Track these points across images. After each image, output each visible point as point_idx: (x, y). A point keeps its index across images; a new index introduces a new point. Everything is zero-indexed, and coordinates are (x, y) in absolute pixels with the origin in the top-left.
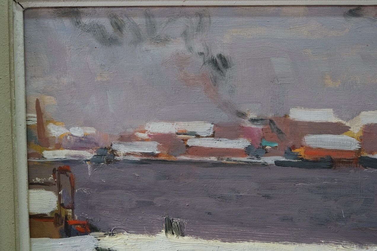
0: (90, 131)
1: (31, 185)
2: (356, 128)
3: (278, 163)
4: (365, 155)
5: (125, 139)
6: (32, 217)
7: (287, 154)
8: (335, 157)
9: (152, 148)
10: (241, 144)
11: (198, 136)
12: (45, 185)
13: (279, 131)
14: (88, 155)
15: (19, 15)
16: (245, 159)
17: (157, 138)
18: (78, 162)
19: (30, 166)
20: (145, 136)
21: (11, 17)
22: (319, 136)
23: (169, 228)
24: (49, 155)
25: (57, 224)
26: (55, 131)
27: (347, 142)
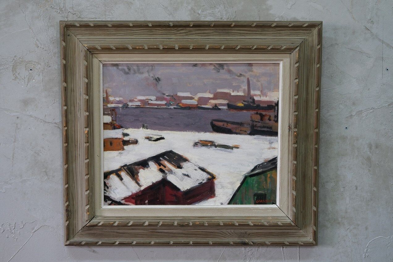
0: (121, 99)
1: (104, 114)
2: (196, 98)
3: (174, 108)
4: (199, 106)
5: (131, 101)
6: (104, 124)
7: (177, 105)
8: (191, 106)
9: (139, 103)
10: (164, 102)
11: (152, 100)
12: (108, 114)
13: (174, 99)
14: (120, 105)
15: (101, 66)
16: (165, 107)
17: (140, 101)
18: (117, 108)
19: (104, 109)
20: (137, 100)
21: (99, 66)
22: (186, 100)
23: (143, 127)
24: (109, 106)
25: (111, 126)
26: (111, 99)
27: (194, 102)
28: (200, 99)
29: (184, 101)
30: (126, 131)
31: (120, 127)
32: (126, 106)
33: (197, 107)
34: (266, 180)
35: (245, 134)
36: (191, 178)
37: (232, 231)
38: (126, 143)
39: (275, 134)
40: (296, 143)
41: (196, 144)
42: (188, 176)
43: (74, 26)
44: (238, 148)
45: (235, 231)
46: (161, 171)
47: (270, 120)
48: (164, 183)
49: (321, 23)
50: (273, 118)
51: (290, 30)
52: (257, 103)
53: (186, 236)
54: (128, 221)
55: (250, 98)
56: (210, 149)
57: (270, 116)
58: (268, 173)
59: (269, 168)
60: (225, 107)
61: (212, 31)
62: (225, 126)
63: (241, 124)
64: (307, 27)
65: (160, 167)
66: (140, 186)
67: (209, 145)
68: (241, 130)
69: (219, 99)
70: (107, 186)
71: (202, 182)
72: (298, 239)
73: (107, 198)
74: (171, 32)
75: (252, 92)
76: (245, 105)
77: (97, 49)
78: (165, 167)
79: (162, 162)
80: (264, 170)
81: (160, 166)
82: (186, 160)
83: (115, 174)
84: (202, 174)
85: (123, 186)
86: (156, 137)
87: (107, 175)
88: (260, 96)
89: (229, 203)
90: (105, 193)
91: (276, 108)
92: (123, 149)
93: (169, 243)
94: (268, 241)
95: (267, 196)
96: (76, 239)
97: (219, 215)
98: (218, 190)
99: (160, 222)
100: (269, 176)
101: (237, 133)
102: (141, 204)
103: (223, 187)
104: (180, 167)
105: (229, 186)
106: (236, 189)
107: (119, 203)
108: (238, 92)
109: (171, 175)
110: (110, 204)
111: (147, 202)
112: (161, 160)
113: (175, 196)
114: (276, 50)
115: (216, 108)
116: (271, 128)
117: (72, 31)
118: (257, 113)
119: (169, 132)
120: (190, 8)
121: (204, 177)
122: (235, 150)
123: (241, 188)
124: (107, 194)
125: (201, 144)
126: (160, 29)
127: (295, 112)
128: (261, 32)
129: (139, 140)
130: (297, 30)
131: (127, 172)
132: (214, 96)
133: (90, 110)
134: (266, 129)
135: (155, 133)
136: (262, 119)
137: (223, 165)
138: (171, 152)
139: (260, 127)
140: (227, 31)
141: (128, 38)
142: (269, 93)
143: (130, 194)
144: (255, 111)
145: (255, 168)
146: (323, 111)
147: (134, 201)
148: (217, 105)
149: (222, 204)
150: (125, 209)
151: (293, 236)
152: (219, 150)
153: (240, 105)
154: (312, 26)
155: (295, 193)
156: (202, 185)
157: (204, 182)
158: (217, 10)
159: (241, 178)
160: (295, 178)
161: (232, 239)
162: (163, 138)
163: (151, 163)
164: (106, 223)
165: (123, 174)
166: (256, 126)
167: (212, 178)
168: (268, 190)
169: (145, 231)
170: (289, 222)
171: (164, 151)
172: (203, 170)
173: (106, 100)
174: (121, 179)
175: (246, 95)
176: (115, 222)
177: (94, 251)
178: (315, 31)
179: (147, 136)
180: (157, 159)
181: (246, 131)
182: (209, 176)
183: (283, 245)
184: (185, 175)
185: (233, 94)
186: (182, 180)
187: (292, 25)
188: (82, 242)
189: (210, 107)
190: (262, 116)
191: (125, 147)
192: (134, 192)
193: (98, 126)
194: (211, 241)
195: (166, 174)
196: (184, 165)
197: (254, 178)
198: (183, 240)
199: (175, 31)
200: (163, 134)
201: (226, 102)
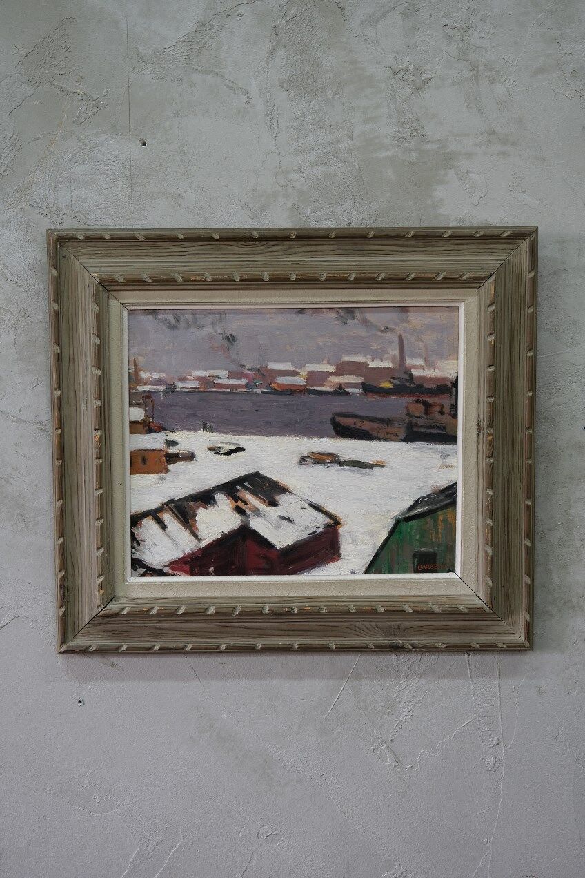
0: (163, 375)
1: (131, 405)
2: (304, 373)
3: (263, 392)
4: (309, 387)
5: (182, 379)
6: (130, 422)
7: (267, 388)
8: (293, 389)
9: (195, 384)
10: (243, 382)
11: (220, 378)
12: (138, 405)
13: (263, 375)
14: (161, 388)
15: (125, 313)
16: (245, 390)
17: (198, 379)
18: (156, 392)
19: (130, 394)
20: (192, 378)
21: (121, 314)
22: (284, 378)
23: (205, 428)
24: (141, 388)
25: (144, 426)
26: (144, 375)
27: (300, 381)
28: (311, 375)
29: (281, 380)
30: (172, 436)
31: (161, 429)
32: (171, 389)
33: (306, 391)
34: (436, 527)
35: (396, 441)
36: (294, 523)
37: (374, 623)
38: (173, 458)
39: (453, 439)
40: (491, 455)
41: (303, 460)
42: (289, 519)
43: (74, 239)
44: (383, 466)
45: (378, 623)
46: (239, 510)
47: (441, 412)
48: (245, 534)
49: (536, 230)
50: (447, 410)
51: (478, 243)
52: (417, 382)
53: (286, 633)
54: (176, 606)
55: (405, 373)
56: (331, 468)
57: (442, 406)
58: (439, 513)
59: (442, 504)
60: (358, 390)
61: (330, 248)
62: (358, 426)
63: (388, 422)
64: (509, 237)
65: (237, 504)
66: (200, 540)
67: (329, 461)
68: (388, 433)
69: (347, 375)
70: (136, 540)
71: (315, 532)
72: (496, 638)
73: (137, 564)
74: (254, 249)
75: (408, 362)
76: (395, 385)
77: (117, 282)
78: (246, 503)
79: (239, 494)
80: (432, 507)
81: (236, 501)
82: (284, 490)
83: (151, 517)
84: (316, 517)
85: (166, 540)
86: (228, 448)
87: (136, 520)
88: (423, 369)
89: (367, 572)
90: (132, 553)
91: (454, 390)
92: (167, 471)
93: (254, 648)
94: (440, 641)
95: (438, 557)
96: (80, 641)
97: (348, 592)
98: (346, 546)
99: (237, 606)
100: (441, 518)
101: (380, 439)
102: (201, 574)
103: (354, 541)
104: (273, 503)
105: (367, 539)
106: (379, 543)
107: (160, 573)
108: (382, 361)
109: (258, 519)
110: (143, 575)
111: (212, 569)
112: (237, 491)
113: (266, 557)
114: (452, 282)
115: (340, 391)
116: (444, 428)
117: (69, 249)
118: (418, 401)
119: (252, 437)
120: (289, 204)
121: (317, 522)
122: (377, 470)
123: (389, 542)
124: (137, 556)
125: (314, 460)
126: (234, 243)
127: (488, 397)
128: (424, 249)
129: (197, 453)
130: (491, 244)
131: (174, 513)
132: (337, 368)
133: (104, 396)
134: (434, 431)
135: (226, 440)
136: (426, 412)
137: (354, 499)
138: (257, 475)
139: (425, 427)
140: (360, 247)
141: (175, 262)
142: (439, 363)
143: (181, 555)
144: (414, 396)
145: (416, 504)
146: (542, 397)
147: (187, 568)
148: (343, 386)
149: (353, 573)
150: (171, 584)
151: (488, 632)
152: (348, 470)
153: (387, 385)
154: (519, 235)
155: (490, 551)
156: (315, 537)
157: (319, 531)
158: (340, 209)
159: (389, 524)
160: (490, 522)
161: (372, 639)
162: (241, 449)
163: (220, 497)
164: (135, 609)
165: (167, 517)
166: (416, 425)
167: (334, 524)
168: (439, 545)
169: (208, 626)
170: (480, 606)
171: (244, 473)
172: (317, 508)
173: (134, 379)
174: (164, 527)
175: (398, 367)
176: (153, 608)
177: (113, 664)
178: (525, 245)
179: (212, 445)
180: (230, 488)
181: (397, 435)
182: (329, 520)
183: (468, 649)
184: (283, 518)
185: (372, 365)
186: (278, 528)
187: (482, 233)
188: (90, 646)
189: (331, 390)
190: (427, 406)
191: (171, 467)
192: (188, 551)
193: (120, 427)
194: (332, 643)
195: (248, 517)
196: (282, 499)
197: (414, 523)
198: (280, 642)
199: (262, 248)
200: (242, 440)
201: (359, 380)
